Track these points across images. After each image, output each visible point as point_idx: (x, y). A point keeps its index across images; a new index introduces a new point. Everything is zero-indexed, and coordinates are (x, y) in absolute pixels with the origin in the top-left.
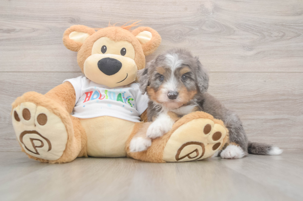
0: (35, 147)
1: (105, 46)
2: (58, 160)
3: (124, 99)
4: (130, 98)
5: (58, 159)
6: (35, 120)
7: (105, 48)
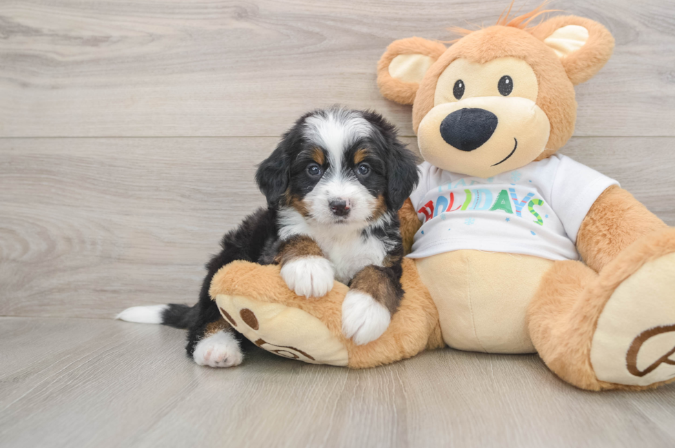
1: (460, 81)
3: (516, 204)
7: (460, 85)
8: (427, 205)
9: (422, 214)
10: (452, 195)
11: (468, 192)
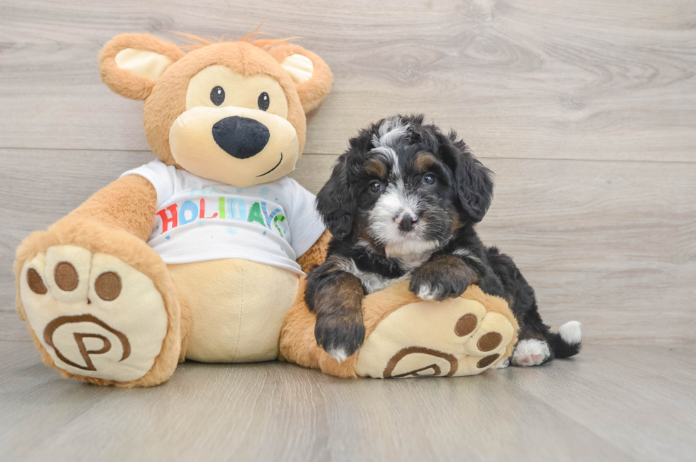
0: (85, 353)
1: (220, 87)
2: (144, 380)
3: (266, 217)
4: (278, 214)
5: (144, 377)
6: (89, 288)
7: (219, 92)
8: (168, 208)
9: (159, 217)
10: (202, 201)
11: (221, 199)
